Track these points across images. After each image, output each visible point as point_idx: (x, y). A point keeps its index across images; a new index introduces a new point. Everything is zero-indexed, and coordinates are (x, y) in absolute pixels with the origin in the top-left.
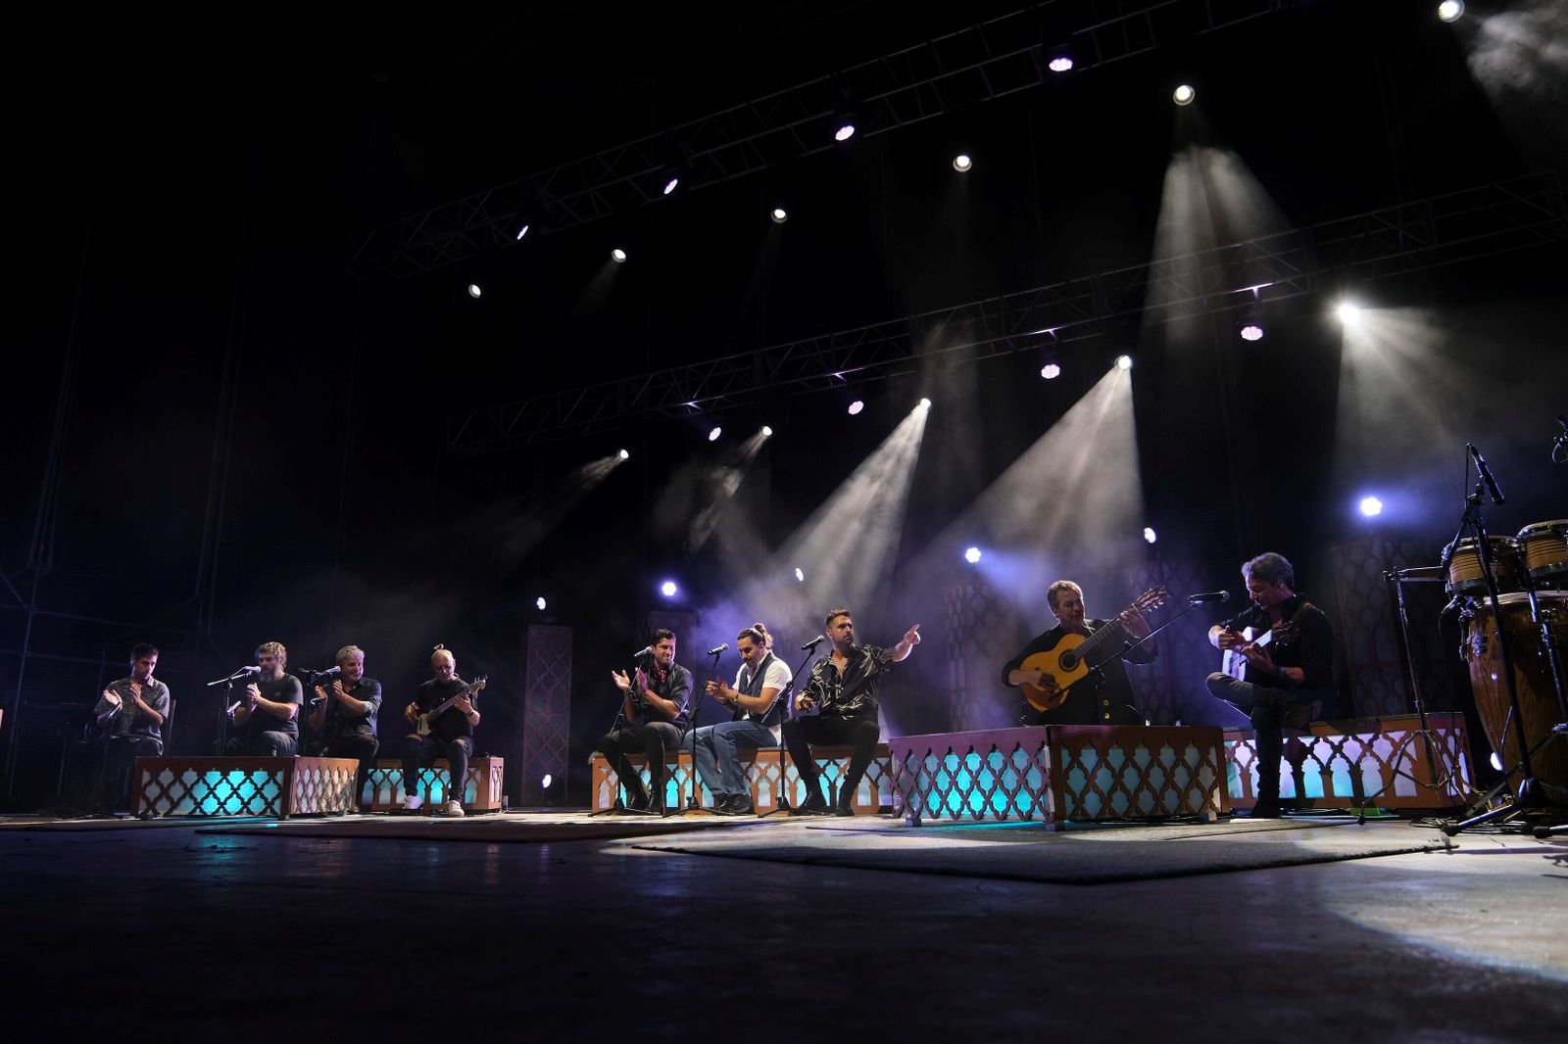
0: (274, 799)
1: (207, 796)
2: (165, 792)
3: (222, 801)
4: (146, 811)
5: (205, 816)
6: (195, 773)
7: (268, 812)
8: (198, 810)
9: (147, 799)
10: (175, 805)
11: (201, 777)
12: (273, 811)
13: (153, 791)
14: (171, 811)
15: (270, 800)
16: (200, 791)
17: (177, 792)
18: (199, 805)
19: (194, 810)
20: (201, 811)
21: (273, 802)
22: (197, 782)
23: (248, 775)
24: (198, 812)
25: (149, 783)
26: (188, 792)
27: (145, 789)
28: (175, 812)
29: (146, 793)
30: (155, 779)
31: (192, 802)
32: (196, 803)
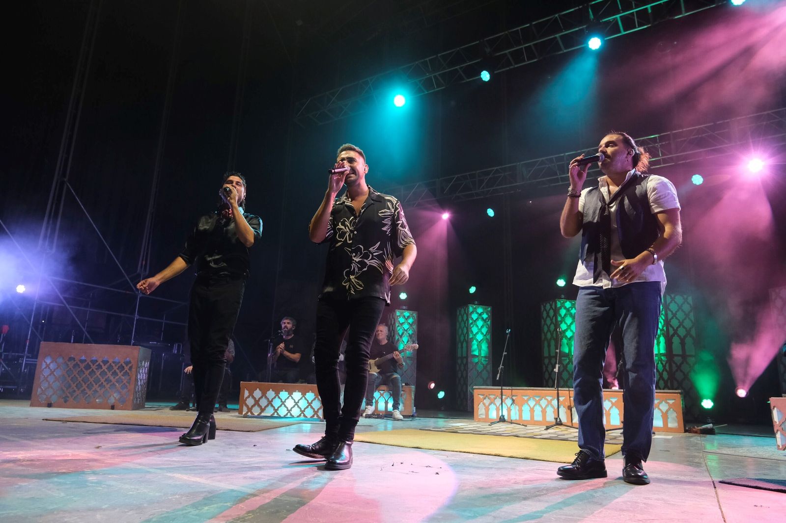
0: (318, 409)
1: (281, 406)
2: (257, 403)
3: (289, 409)
4: (247, 413)
5: (280, 417)
6: (274, 393)
7: (315, 417)
8: (276, 413)
9: (247, 406)
10: (263, 410)
11: (277, 394)
12: (318, 416)
13: (250, 402)
14: (261, 413)
15: (316, 410)
16: (277, 403)
17: (263, 402)
18: (276, 410)
19: (274, 414)
20: (278, 414)
21: (318, 411)
22: (275, 397)
23: (304, 394)
24: (276, 415)
25: (248, 397)
26: (270, 403)
27: (246, 400)
28: (263, 414)
29: (247, 402)
30: (251, 394)
31: (272, 409)
32: (274, 409)
